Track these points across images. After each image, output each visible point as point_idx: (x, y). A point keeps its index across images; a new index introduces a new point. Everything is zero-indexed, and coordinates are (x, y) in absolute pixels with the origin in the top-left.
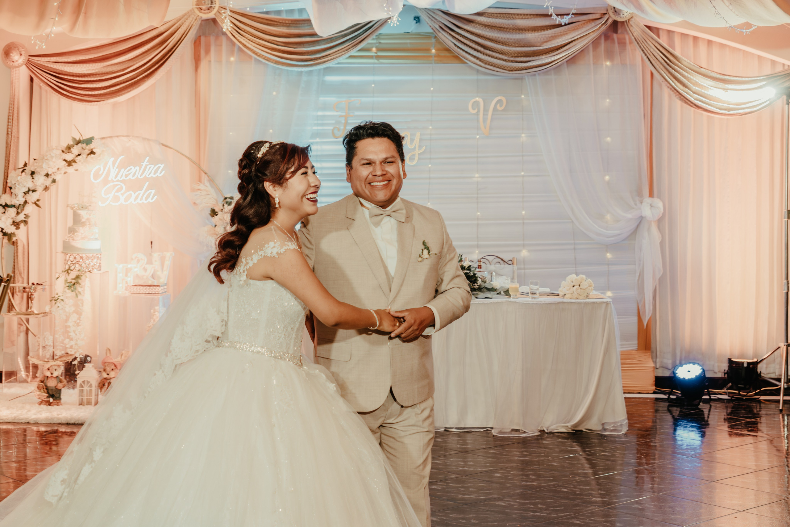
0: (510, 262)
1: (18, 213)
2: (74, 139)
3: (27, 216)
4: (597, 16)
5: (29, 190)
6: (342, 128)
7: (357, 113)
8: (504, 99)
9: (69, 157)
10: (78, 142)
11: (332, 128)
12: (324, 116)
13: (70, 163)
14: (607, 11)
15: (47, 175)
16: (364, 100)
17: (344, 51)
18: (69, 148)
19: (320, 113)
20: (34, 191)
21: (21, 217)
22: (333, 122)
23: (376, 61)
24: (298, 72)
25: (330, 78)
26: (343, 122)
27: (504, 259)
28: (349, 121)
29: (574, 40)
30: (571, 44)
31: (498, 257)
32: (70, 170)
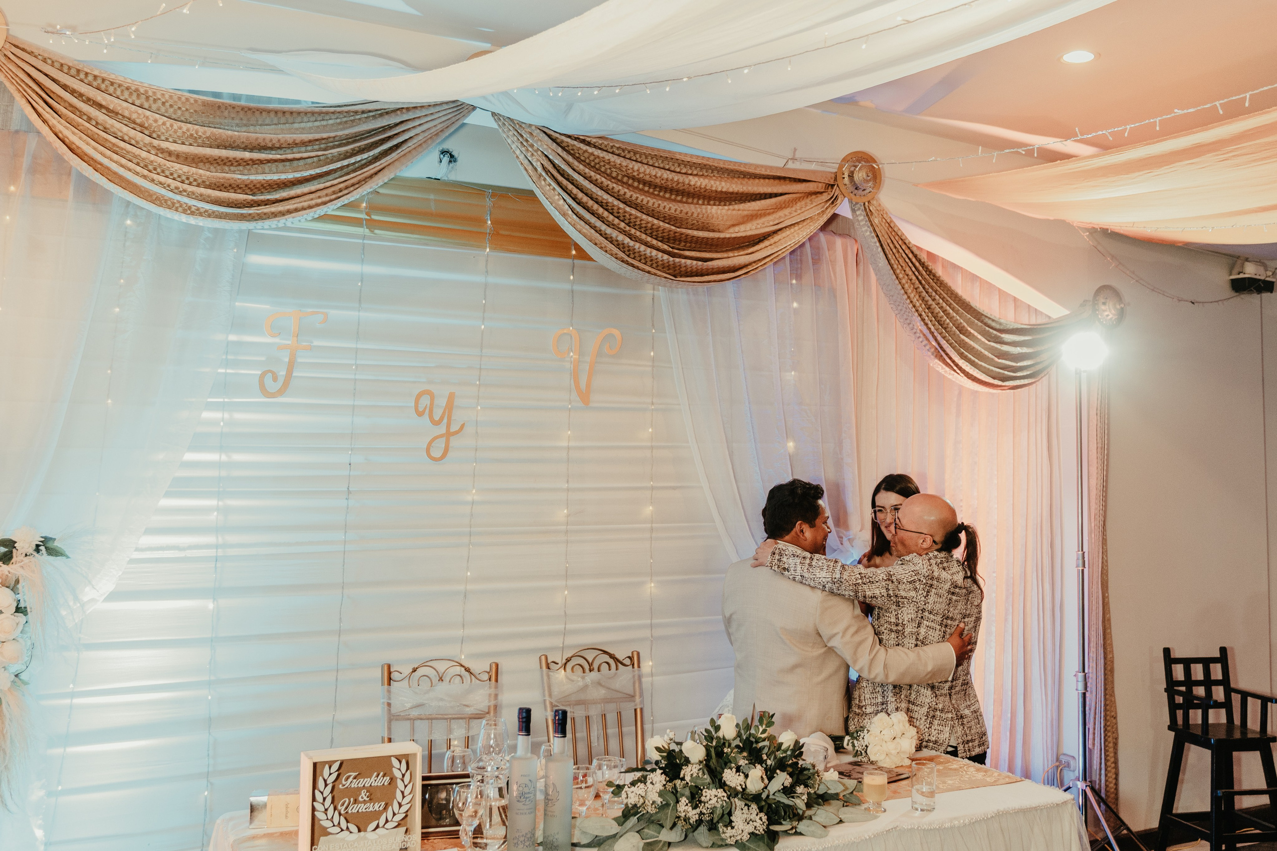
0: (628, 662)
4: (820, 187)
6: (283, 373)
7: (316, 343)
8: (616, 332)
11: (260, 373)
12: (239, 344)
14: (836, 179)
16: (333, 313)
17: (334, 193)
19: (232, 338)
22: (263, 359)
23: (365, 231)
24: (216, 231)
25: (258, 260)
26: (287, 360)
27: (617, 656)
28: (299, 360)
29: (780, 230)
30: (776, 238)
31: (605, 652)
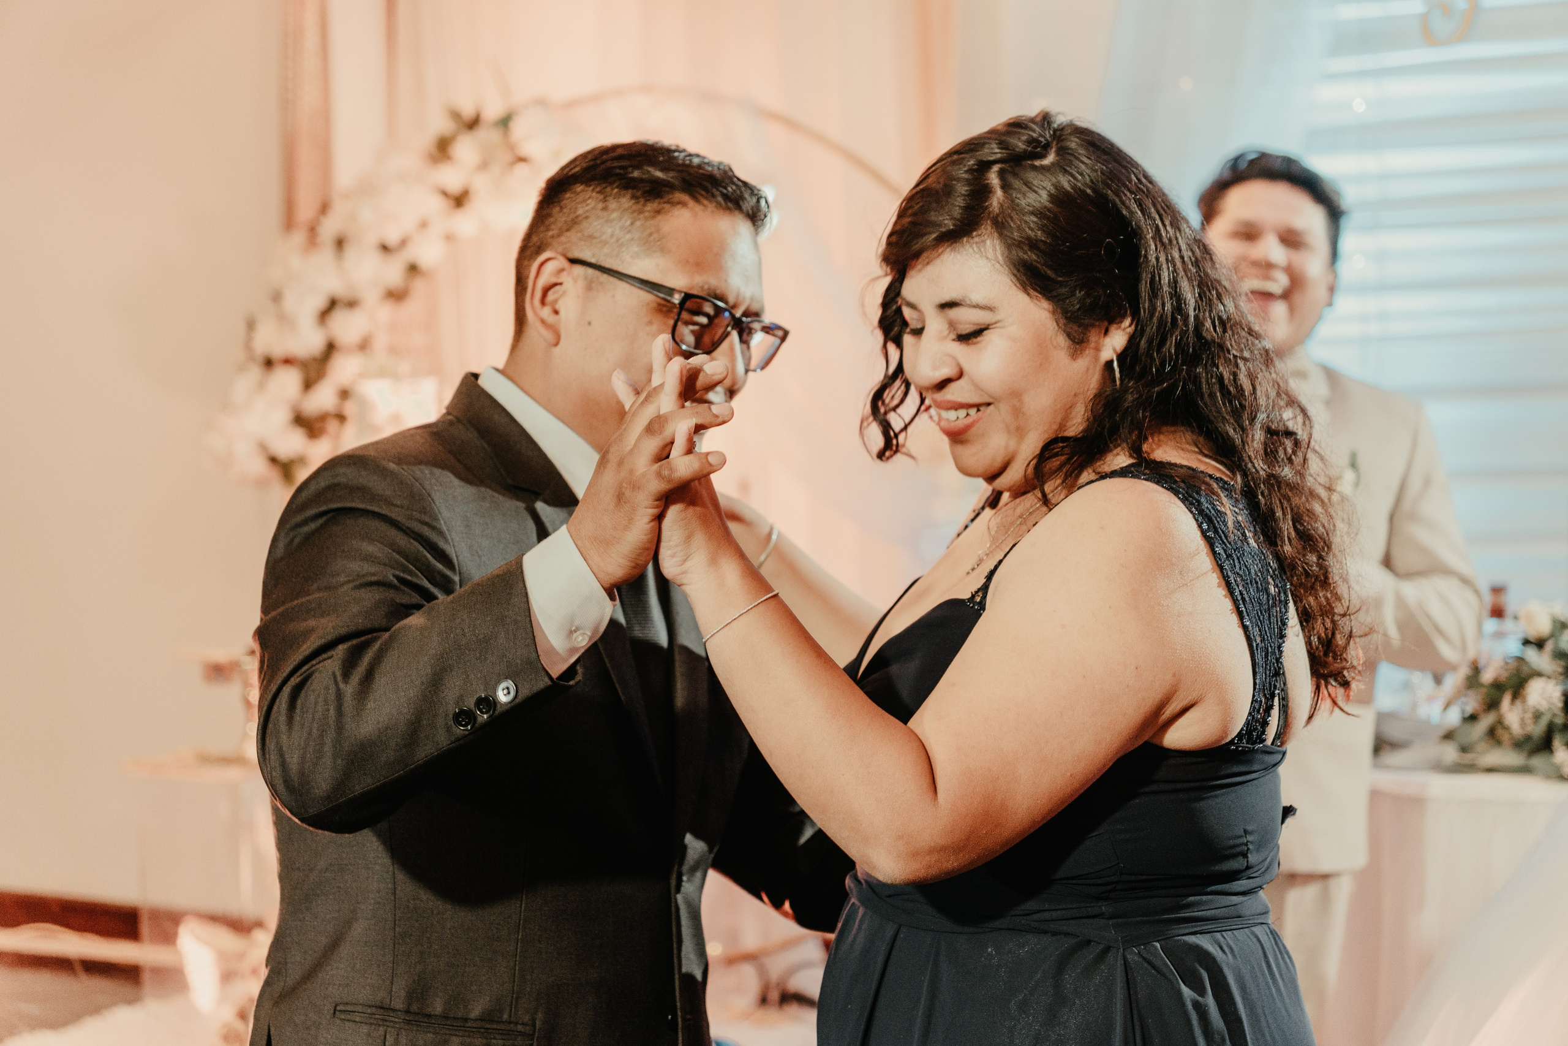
1: (308, 385)
2: (456, 115)
3: (345, 394)
5: (333, 304)
9: (452, 177)
10: (473, 124)
13: (459, 200)
15: (385, 248)
18: (443, 148)
20: (352, 304)
21: (323, 398)
32: (465, 223)
